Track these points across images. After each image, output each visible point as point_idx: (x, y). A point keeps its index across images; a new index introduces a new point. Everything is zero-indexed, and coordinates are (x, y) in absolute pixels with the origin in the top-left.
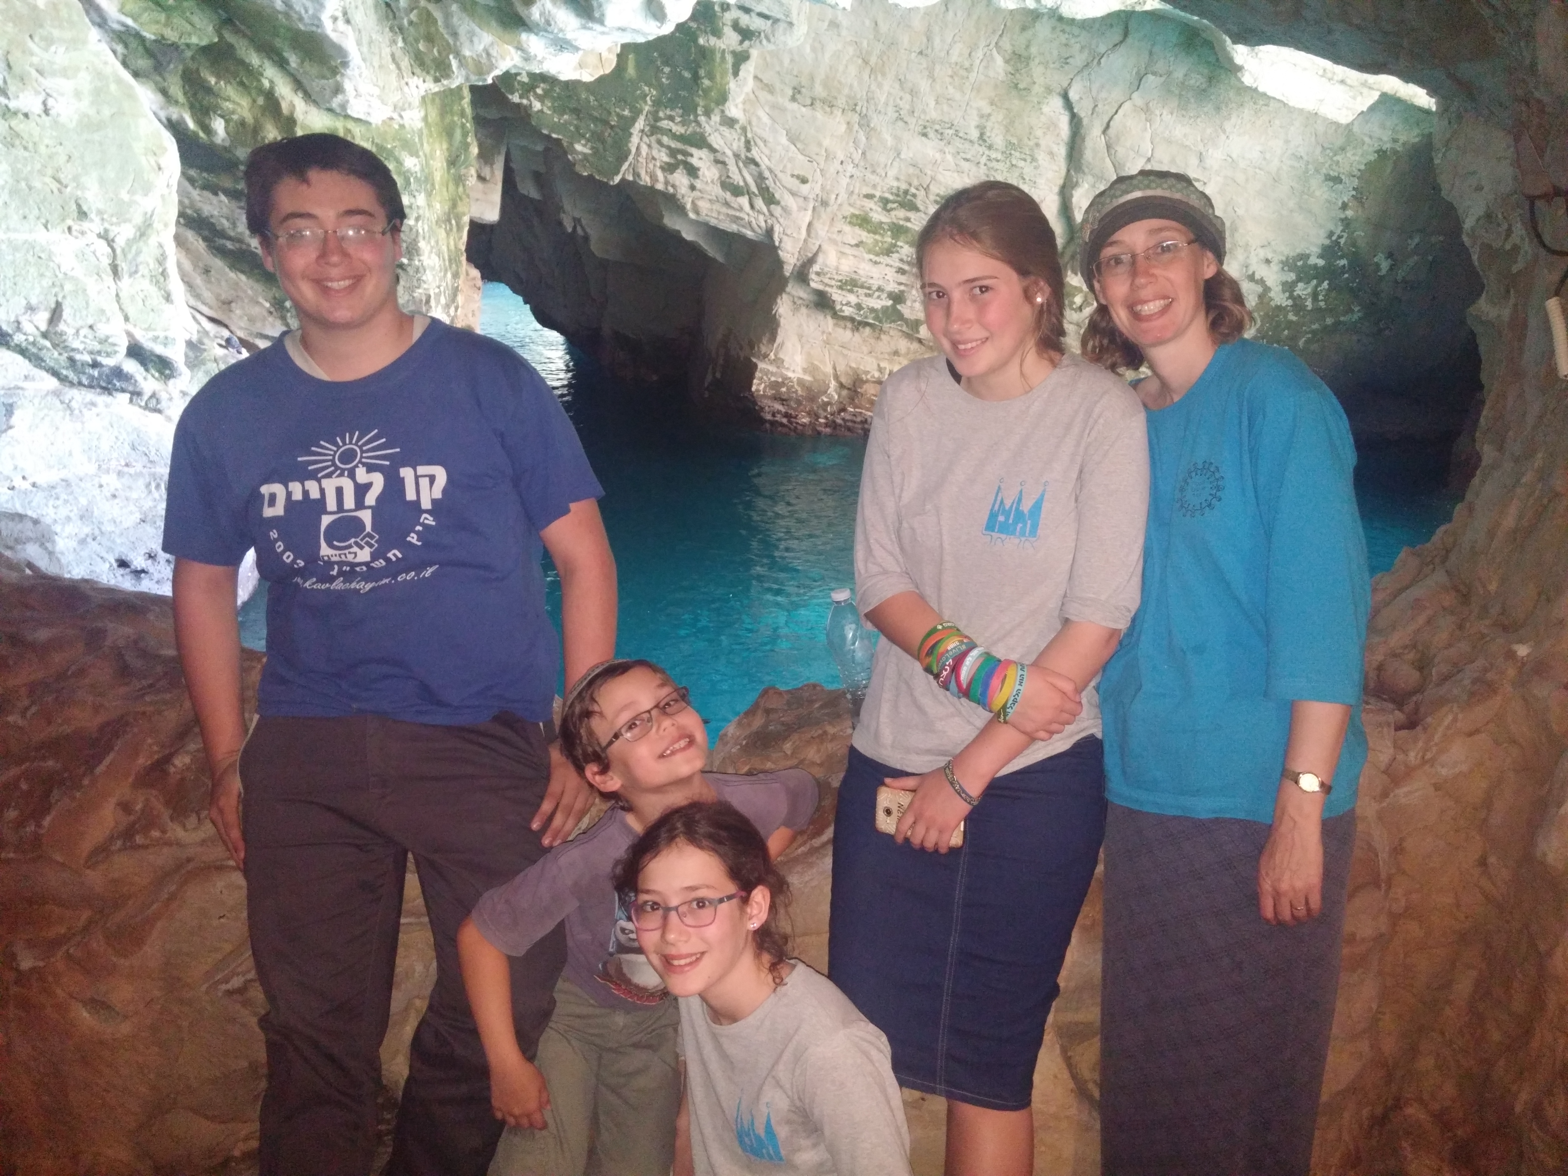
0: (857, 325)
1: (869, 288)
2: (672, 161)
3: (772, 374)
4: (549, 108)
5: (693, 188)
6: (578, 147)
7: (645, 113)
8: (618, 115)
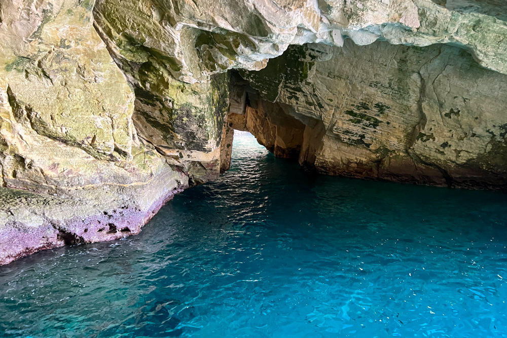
0: (349, 145)
1: (353, 133)
2: (291, 96)
3: (321, 160)
4: (254, 81)
5: (297, 103)
6: (263, 92)
7: (282, 82)
8: (274, 82)
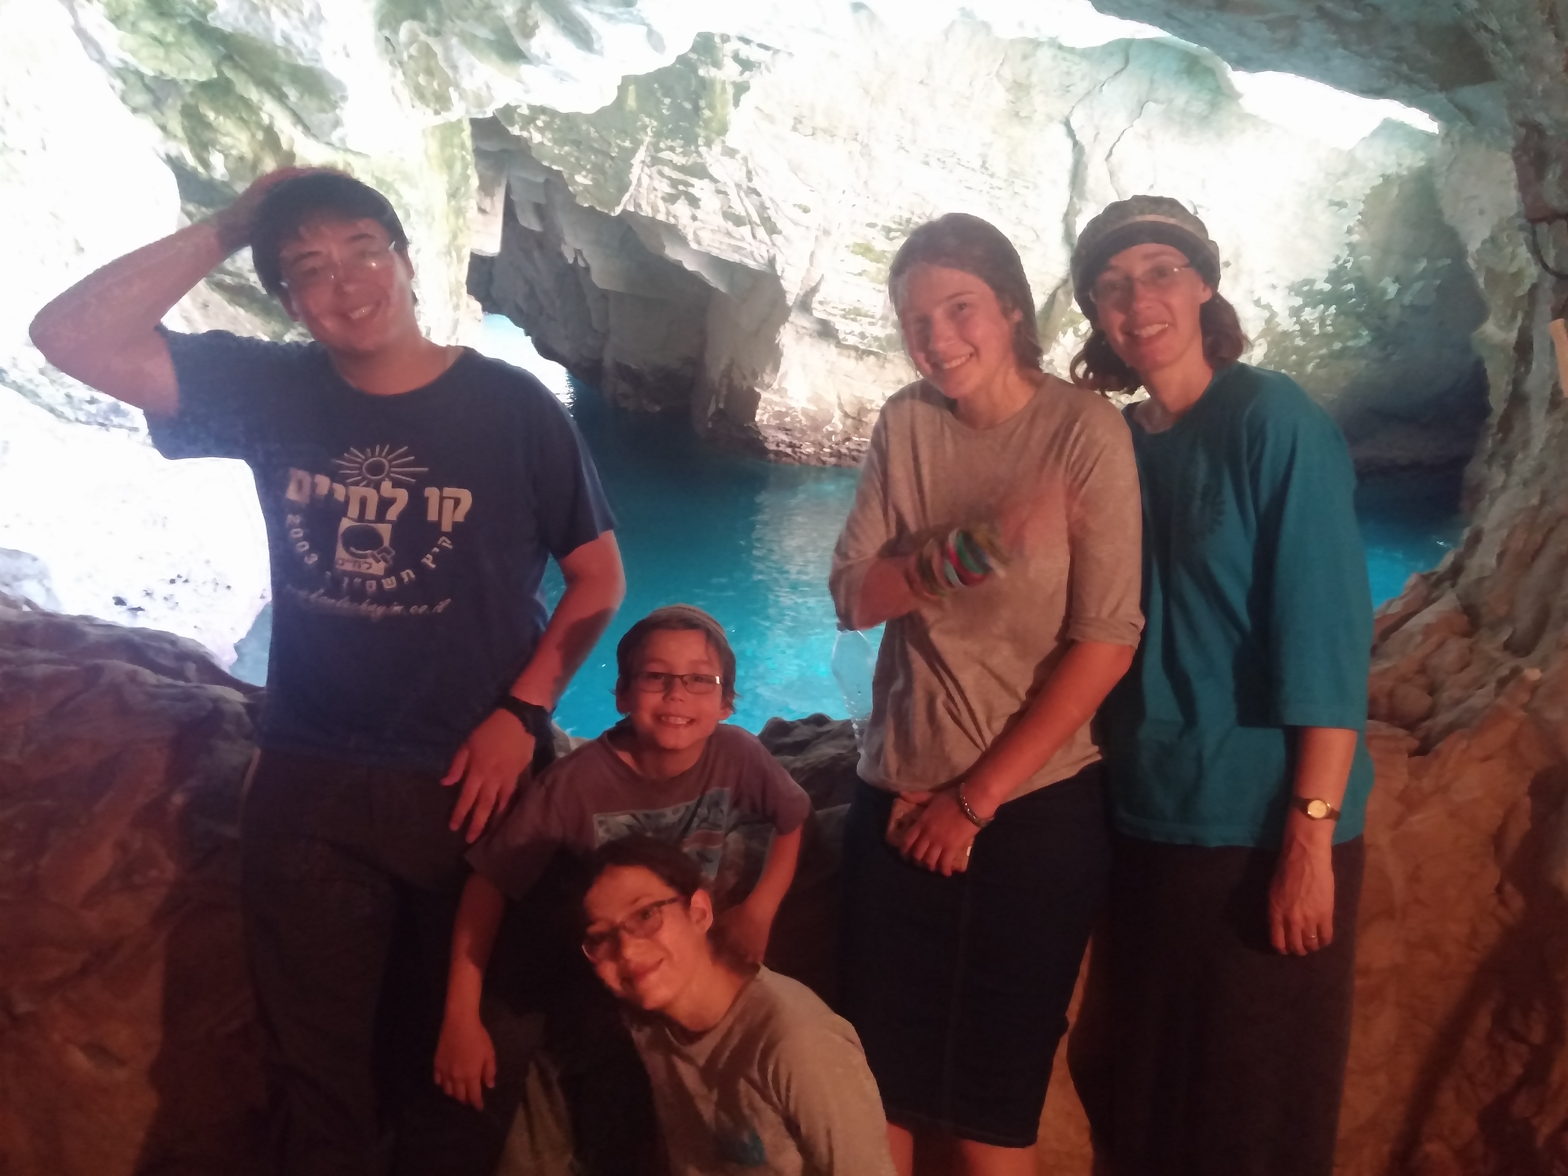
0: (862, 354)
1: (872, 317)
2: (673, 191)
3: (777, 404)
4: (549, 140)
5: (694, 218)
6: (579, 178)
7: (645, 143)
8: (619, 146)
